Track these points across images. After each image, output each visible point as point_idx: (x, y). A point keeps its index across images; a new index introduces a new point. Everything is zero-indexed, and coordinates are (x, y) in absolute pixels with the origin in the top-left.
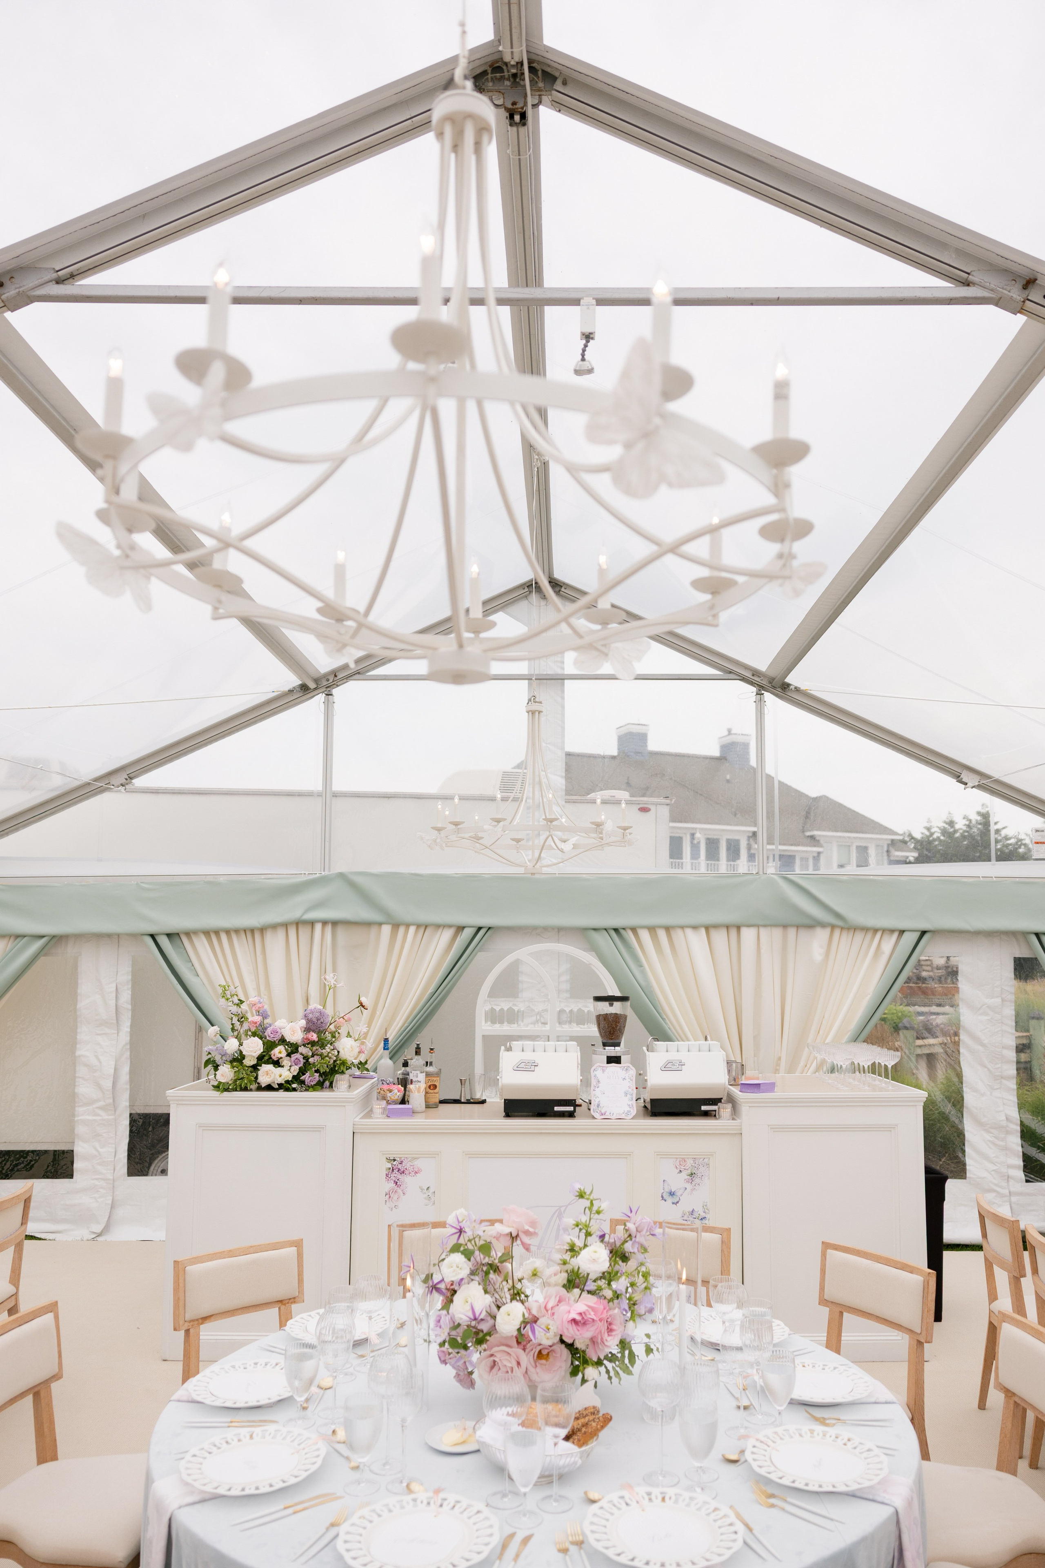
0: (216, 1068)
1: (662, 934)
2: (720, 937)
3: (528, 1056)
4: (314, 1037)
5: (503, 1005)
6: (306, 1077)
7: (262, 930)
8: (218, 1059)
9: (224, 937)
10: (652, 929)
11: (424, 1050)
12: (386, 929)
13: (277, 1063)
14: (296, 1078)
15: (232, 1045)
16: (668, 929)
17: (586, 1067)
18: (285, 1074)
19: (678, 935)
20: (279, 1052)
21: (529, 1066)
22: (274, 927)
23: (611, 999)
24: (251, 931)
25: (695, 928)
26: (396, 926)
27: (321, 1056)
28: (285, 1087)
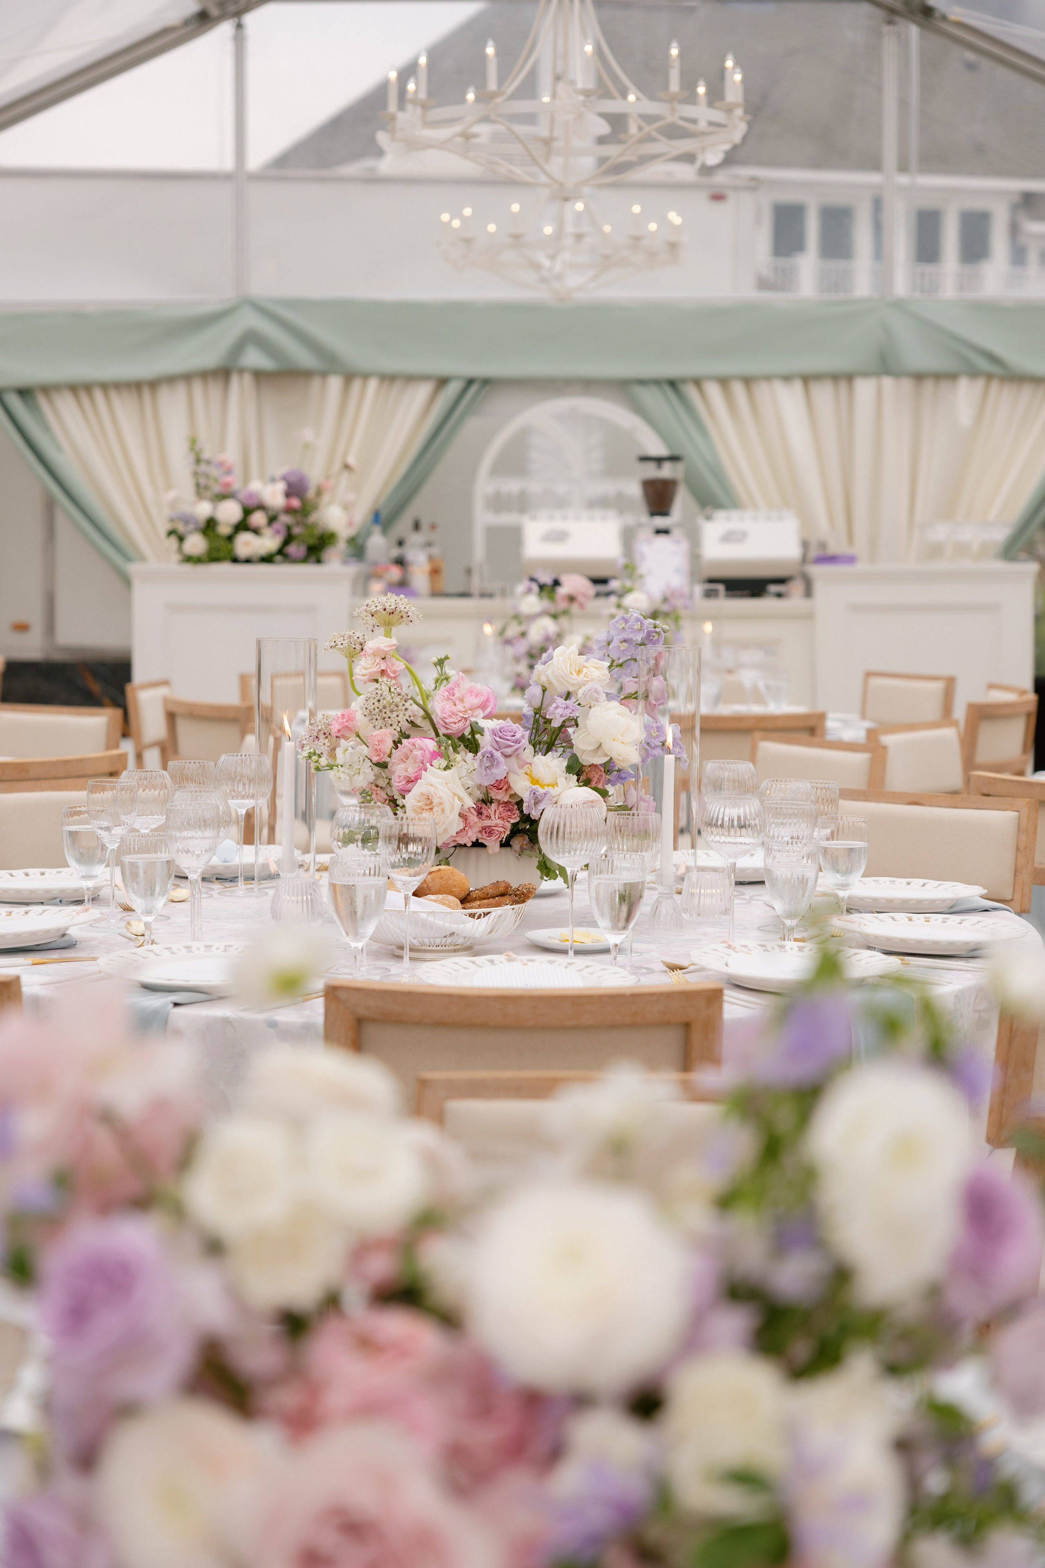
0: (181, 539)
1: (738, 389)
2: (823, 393)
3: (558, 525)
4: (296, 503)
5: (512, 486)
6: (293, 549)
7: (154, 384)
8: (181, 528)
9: (98, 395)
10: (724, 382)
11: (425, 524)
12: (335, 383)
13: (256, 531)
14: (281, 552)
15: (204, 509)
16: (748, 381)
17: (628, 537)
18: (269, 542)
19: (762, 390)
20: (258, 519)
21: (560, 537)
22: (171, 380)
23: (659, 461)
24: (136, 386)
25: (787, 378)
26: (349, 377)
27: (306, 526)
28: (267, 559)
